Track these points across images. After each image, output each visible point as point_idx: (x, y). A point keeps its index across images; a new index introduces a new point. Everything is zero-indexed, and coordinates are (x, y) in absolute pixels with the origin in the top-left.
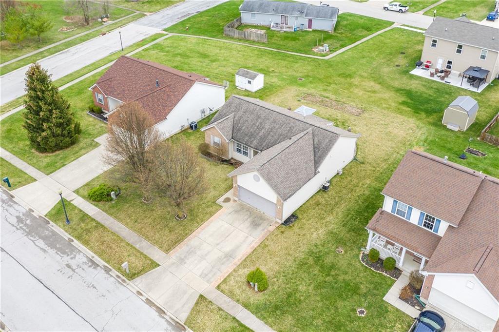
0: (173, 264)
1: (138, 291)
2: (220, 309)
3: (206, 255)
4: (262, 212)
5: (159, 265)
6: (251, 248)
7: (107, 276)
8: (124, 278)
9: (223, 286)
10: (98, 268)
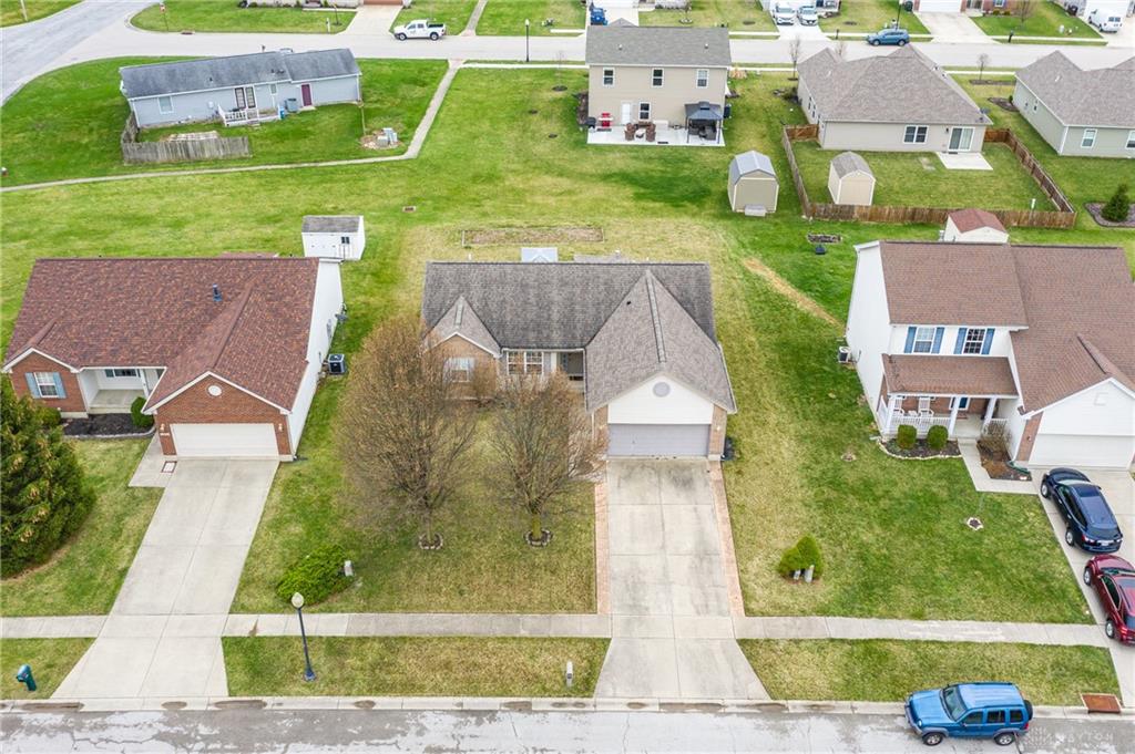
0: (629, 622)
1: (630, 705)
2: (796, 641)
3: (665, 575)
4: (671, 458)
5: (609, 640)
6: (724, 523)
7: (536, 717)
8: (573, 700)
9: (753, 605)
10: (499, 714)
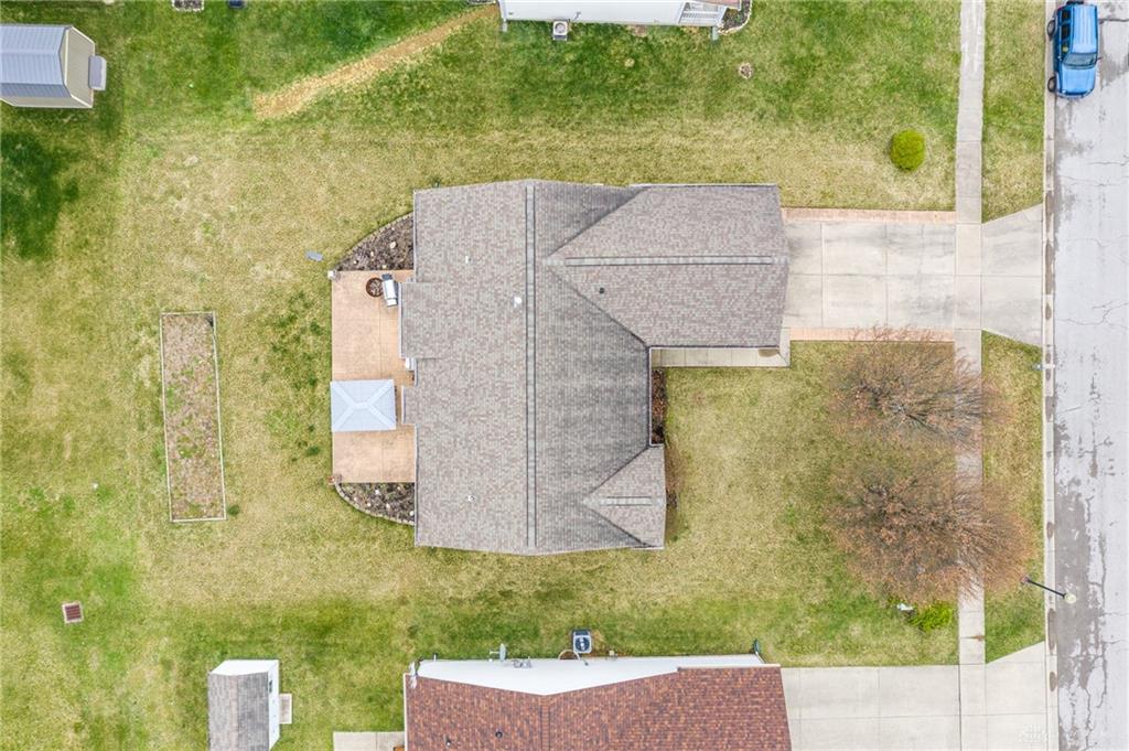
0: (962, 314)
1: (1047, 318)
2: (985, 172)
3: (910, 278)
5: (984, 333)
7: (1060, 392)
8: (1044, 363)
9: (944, 202)
10: (1058, 422)
